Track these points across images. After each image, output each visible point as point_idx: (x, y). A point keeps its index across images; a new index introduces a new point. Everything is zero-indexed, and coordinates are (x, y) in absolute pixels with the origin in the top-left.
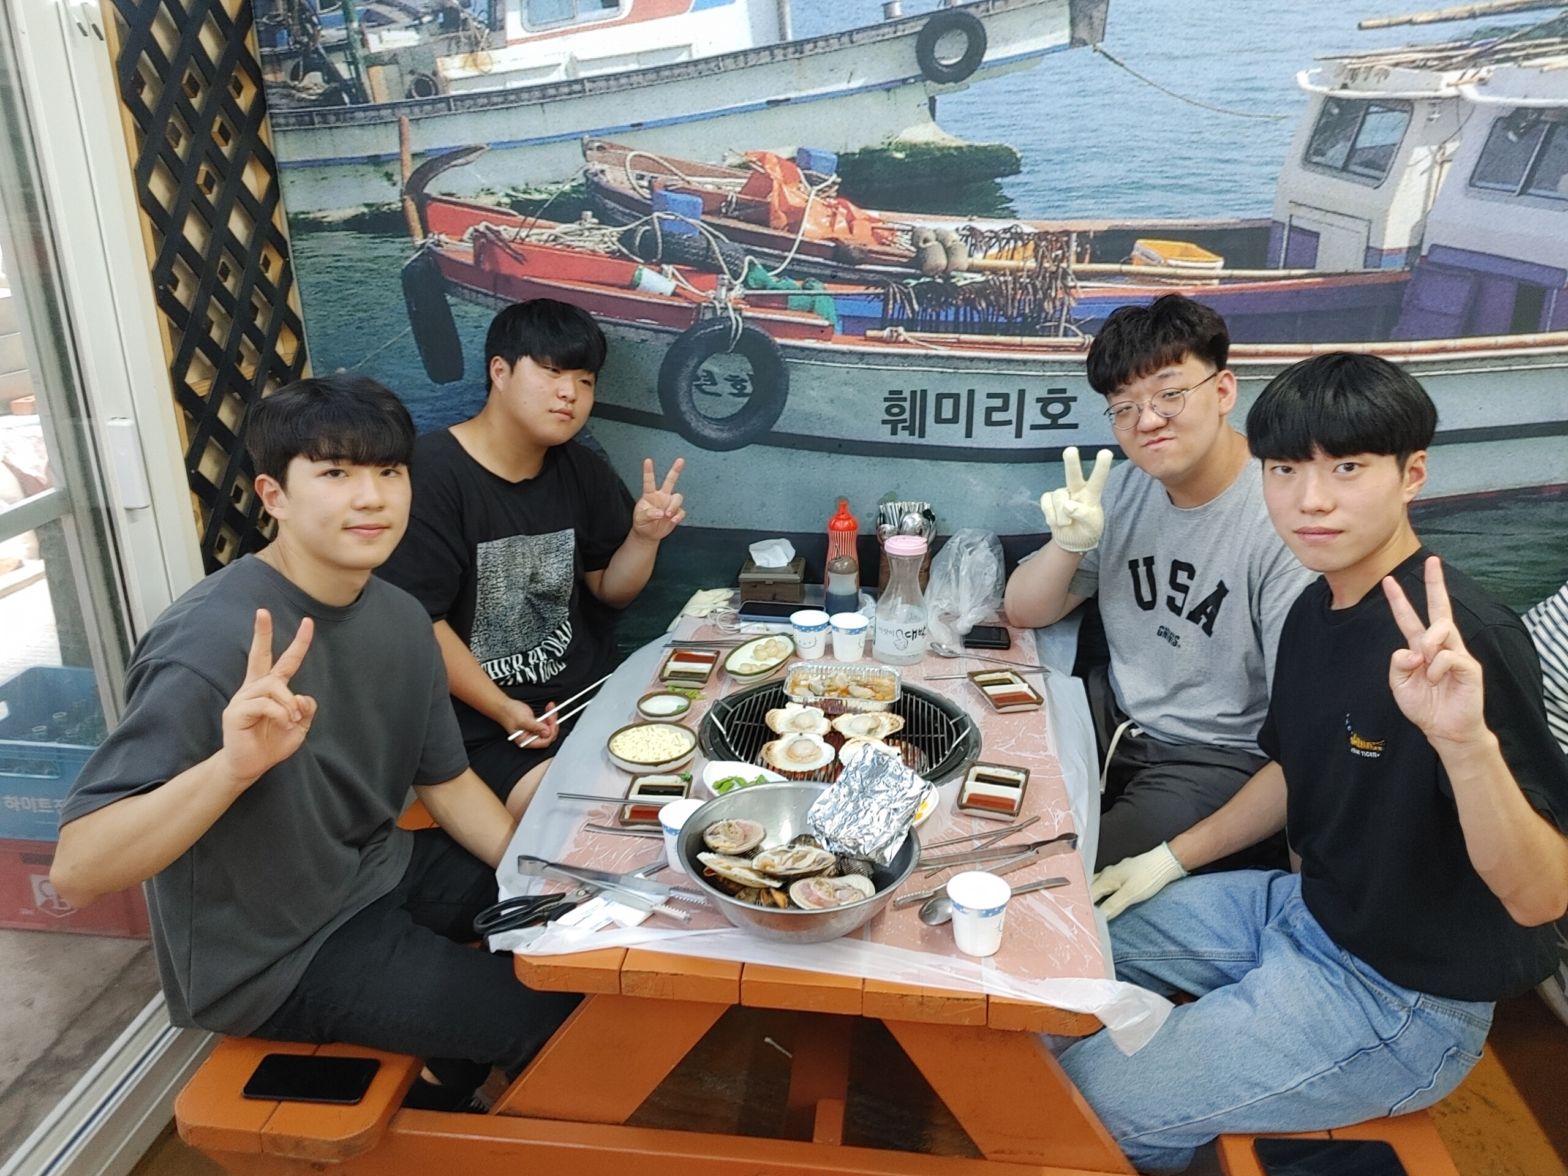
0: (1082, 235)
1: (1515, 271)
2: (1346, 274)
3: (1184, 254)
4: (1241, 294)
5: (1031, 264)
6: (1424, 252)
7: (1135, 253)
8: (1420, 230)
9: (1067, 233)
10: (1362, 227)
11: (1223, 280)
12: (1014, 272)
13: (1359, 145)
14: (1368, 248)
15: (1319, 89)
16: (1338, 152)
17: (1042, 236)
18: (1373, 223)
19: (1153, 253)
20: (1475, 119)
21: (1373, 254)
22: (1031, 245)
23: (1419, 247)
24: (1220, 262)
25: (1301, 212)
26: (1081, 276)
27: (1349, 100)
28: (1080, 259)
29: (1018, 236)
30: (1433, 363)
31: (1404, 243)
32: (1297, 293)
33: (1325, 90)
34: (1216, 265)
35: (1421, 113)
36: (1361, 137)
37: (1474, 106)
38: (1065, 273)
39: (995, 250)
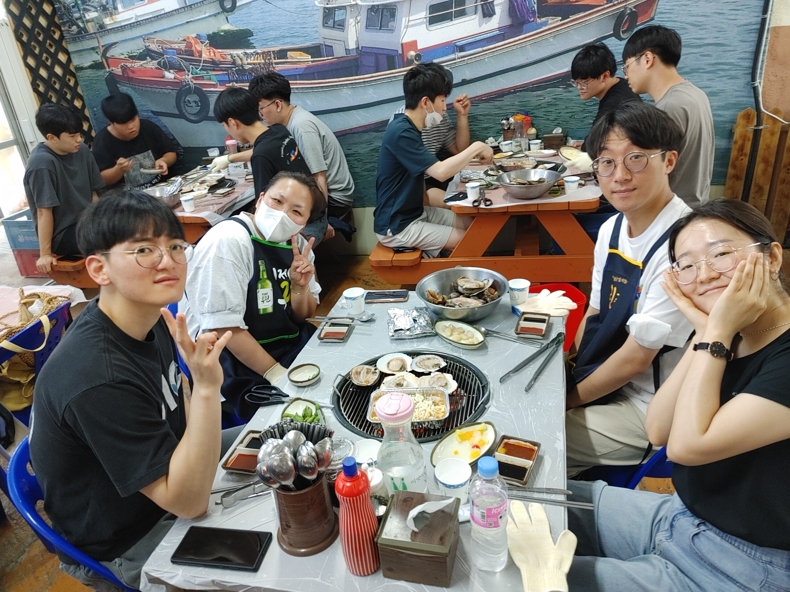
0: (274, 52)
1: (385, 52)
2: (342, 57)
3: (300, 55)
4: (318, 65)
5: (263, 61)
6: (360, 49)
7: (288, 56)
8: (357, 42)
9: (270, 52)
10: (342, 43)
11: (312, 62)
12: (259, 64)
13: (336, 20)
14: (346, 49)
15: (321, 5)
16: (331, 23)
17: (264, 53)
18: (345, 42)
19: (293, 55)
20: (362, 10)
21: (348, 51)
22: (261, 56)
23: (358, 48)
24: (310, 57)
25: (326, 40)
26: (277, 64)
27: (330, 8)
28: (275, 59)
29: (257, 54)
30: (371, 81)
31: (354, 47)
32: (331, 64)
33: (323, 5)
34: (309, 58)
35: (348, 9)
36: (336, 18)
37: (361, 6)
38: (272, 63)
39: (252, 58)
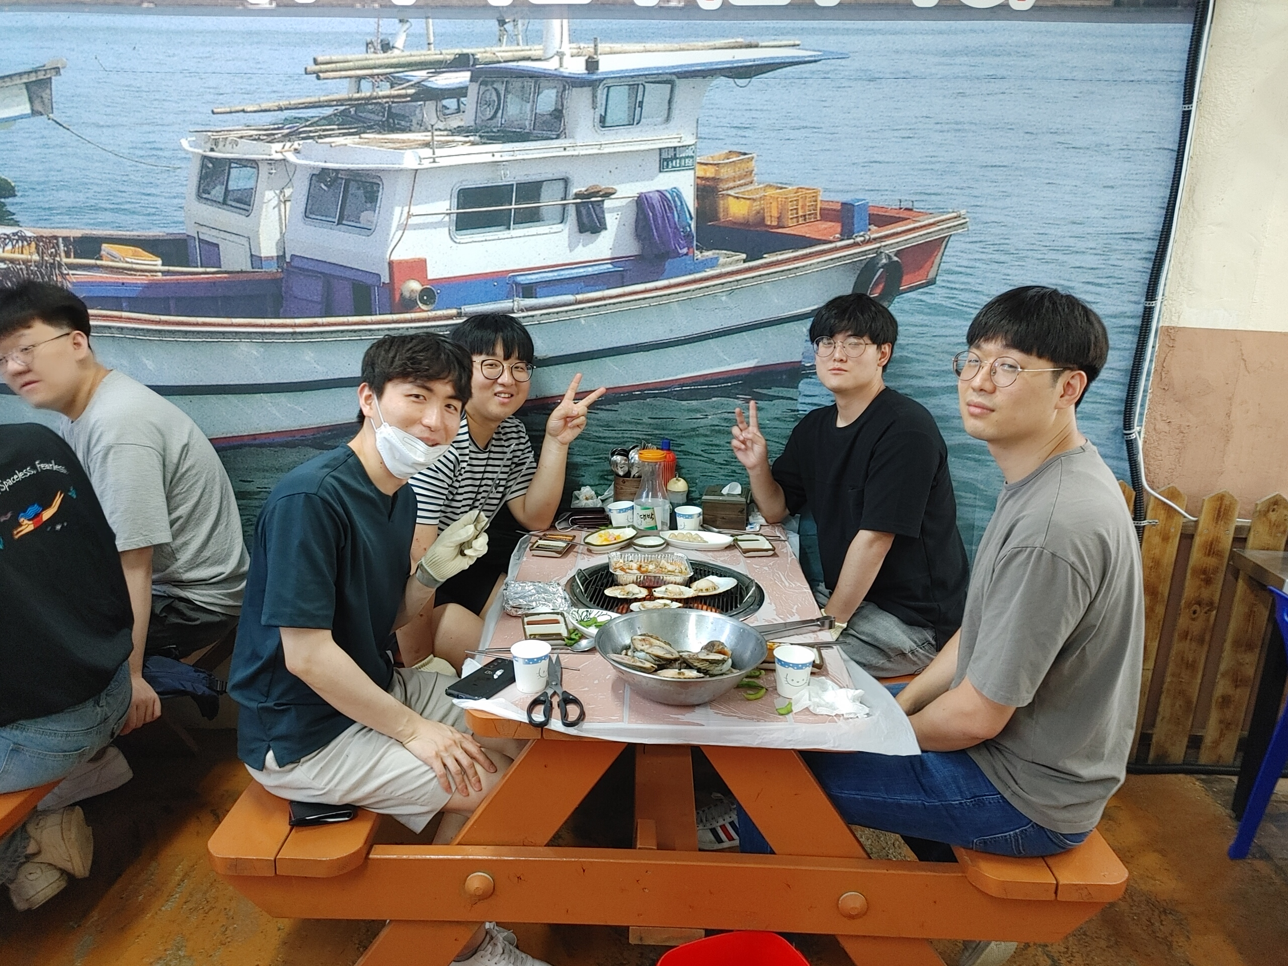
0: (65, 239)
1: (348, 274)
2: (242, 272)
3: (135, 255)
4: (178, 283)
5: (36, 257)
6: (288, 260)
7: (103, 253)
8: (282, 244)
9: (56, 238)
10: (244, 241)
11: (164, 273)
12: (25, 262)
13: (230, 188)
14: (252, 255)
15: (196, 150)
16: (217, 192)
17: (39, 239)
18: (251, 239)
19: (115, 253)
20: (298, 174)
21: (255, 259)
22: (33, 244)
23: (284, 256)
24: (160, 262)
25: (204, 230)
26: (71, 267)
27: (216, 159)
28: (68, 255)
29: (23, 238)
30: (312, 333)
31: (274, 254)
32: (214, 284)
33: (201, 151)
34: (157, 263)
35: (264, 169)
36: (230, 183)
37: (296, 166)
38: (60, 265)
39: (9, 247)
